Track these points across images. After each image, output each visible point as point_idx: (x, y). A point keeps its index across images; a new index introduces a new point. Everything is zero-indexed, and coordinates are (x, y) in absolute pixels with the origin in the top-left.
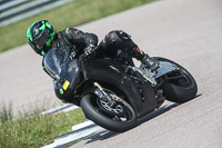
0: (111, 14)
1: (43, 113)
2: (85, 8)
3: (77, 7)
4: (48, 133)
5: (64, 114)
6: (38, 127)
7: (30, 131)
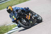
0: (21, 3)
1: (6, 25)
2: (15, 1)
3: (14, 1)
4: (7, 30)
5: (11, 25)
6: (5, 29)
7: (3, 29)
